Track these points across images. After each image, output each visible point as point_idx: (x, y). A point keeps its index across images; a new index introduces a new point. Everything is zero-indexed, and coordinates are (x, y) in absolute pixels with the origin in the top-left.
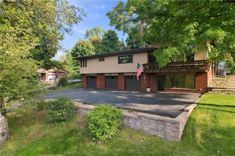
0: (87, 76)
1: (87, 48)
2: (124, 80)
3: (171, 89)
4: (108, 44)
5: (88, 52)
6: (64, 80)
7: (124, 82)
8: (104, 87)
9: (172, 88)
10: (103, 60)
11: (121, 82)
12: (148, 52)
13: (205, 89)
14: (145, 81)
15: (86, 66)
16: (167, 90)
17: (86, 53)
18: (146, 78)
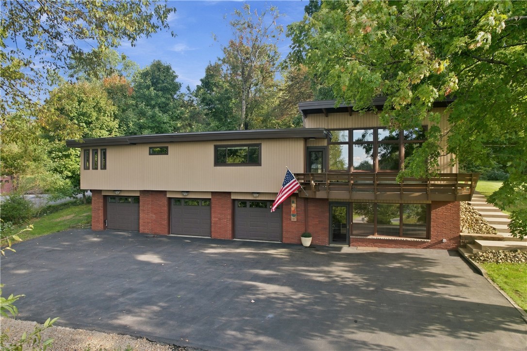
0: (105, 197)
1: (94, 107)
2: (229, 211)
3: (369, 239)
4: (152, 99)
5: (97, 119)
6: (19, 204)
7: (229, 217)
8: (167, 230)
9: (370, 237)
10: (164, 151)
11: (221, 218)
12: (306, 140)
13: (454, 239)
14: (294, 216)
15: (104, 167)
16: (357, 240)
17: (91, 123)
18: (297, 207)
